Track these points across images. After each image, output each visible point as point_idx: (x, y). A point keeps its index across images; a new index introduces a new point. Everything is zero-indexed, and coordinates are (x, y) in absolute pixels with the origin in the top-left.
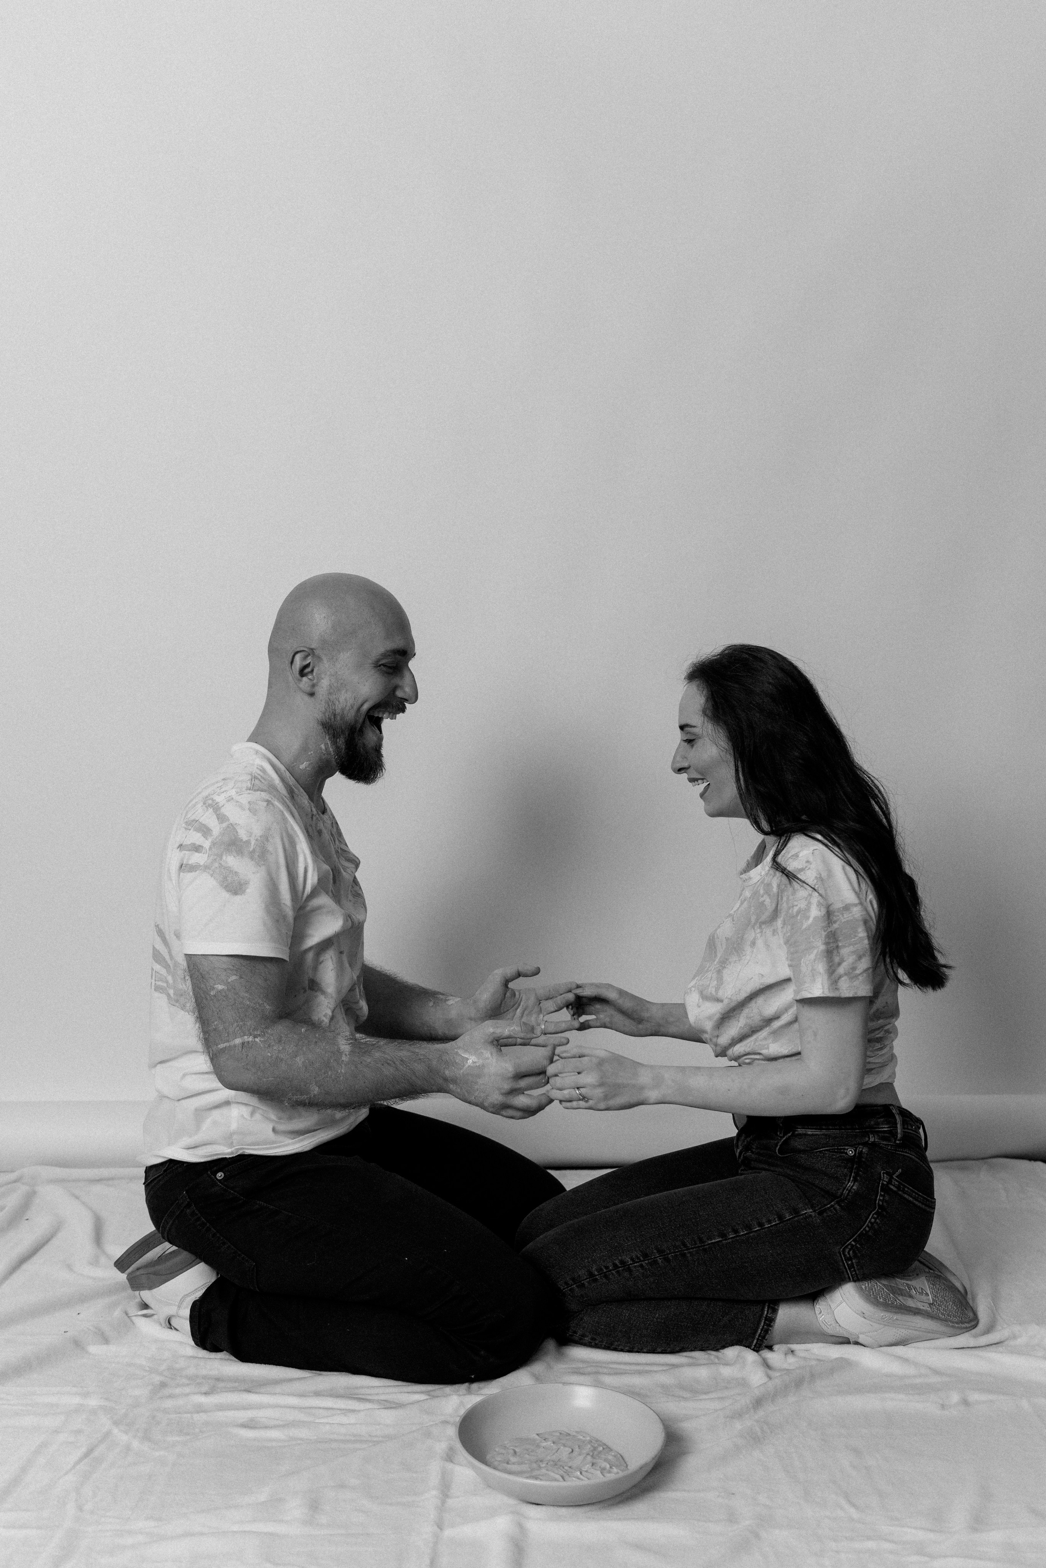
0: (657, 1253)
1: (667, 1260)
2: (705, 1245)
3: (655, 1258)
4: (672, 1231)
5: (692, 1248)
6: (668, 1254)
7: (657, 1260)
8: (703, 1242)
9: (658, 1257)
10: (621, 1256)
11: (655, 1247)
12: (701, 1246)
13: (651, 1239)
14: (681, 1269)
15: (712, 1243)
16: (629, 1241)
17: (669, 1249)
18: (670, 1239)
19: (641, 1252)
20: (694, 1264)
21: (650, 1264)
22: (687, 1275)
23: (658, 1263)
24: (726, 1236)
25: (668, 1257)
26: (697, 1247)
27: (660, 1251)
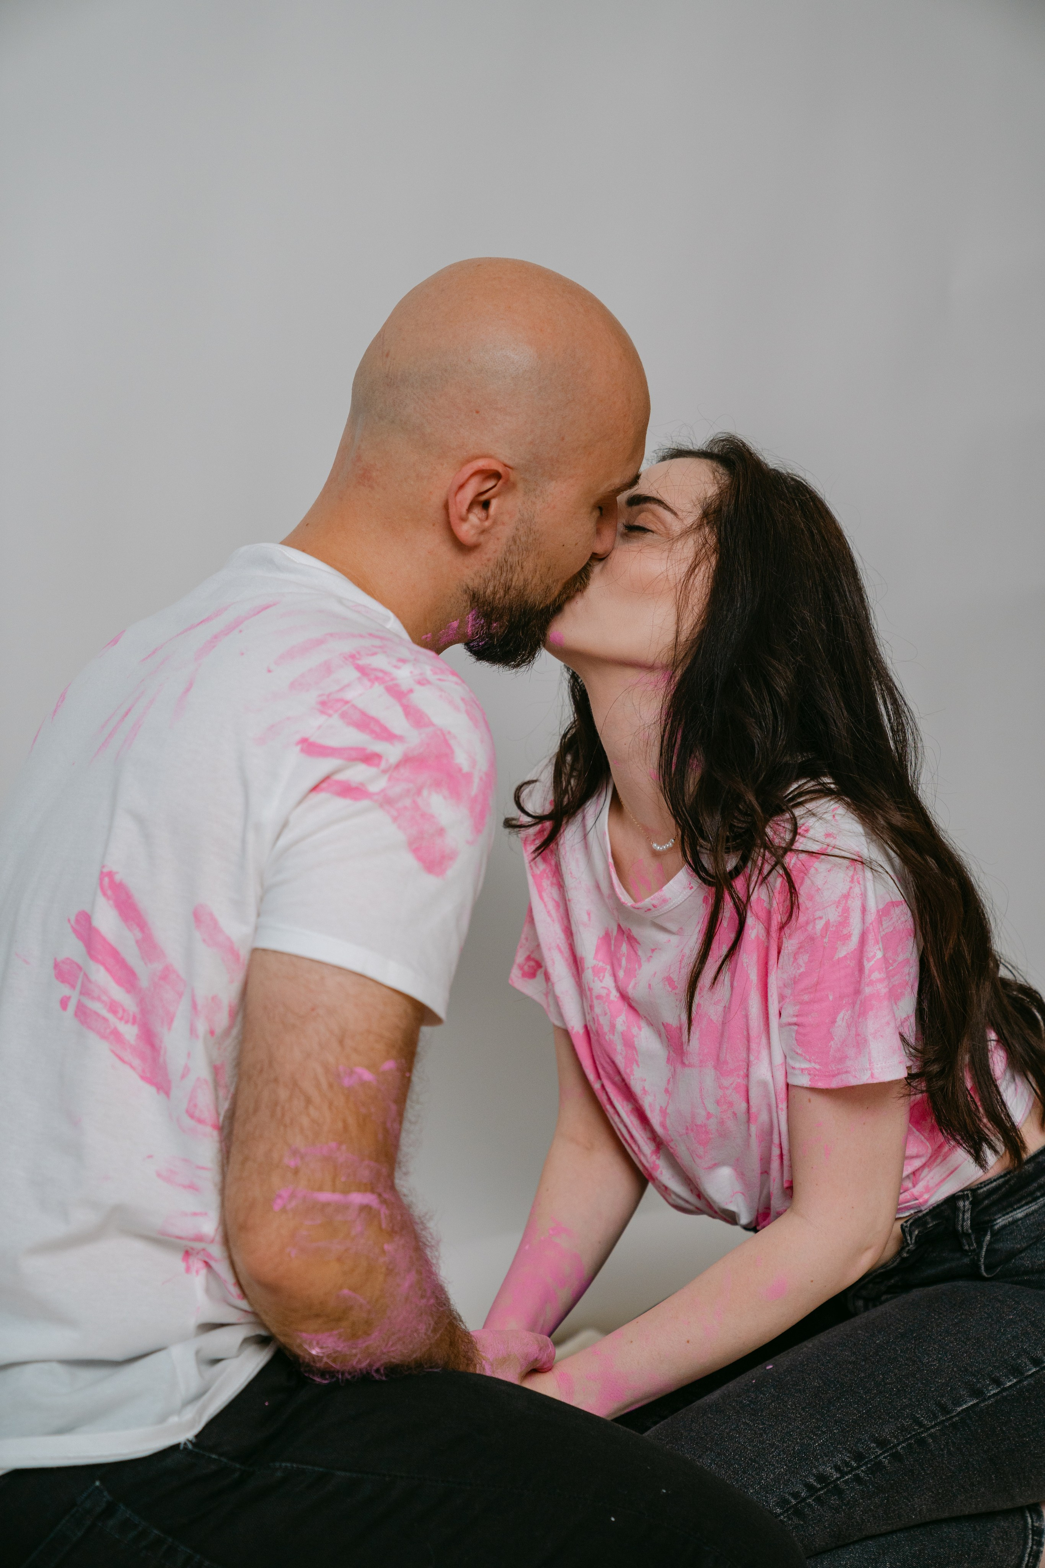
0: (877, 1447)
1: (896, 1457)
2: (953, 1417)
3: (876, 1457)
4: (889, 1403)
5: (932, 1427)
6: (895, 1446)
7: (880, 1461)
8: (948, 1412)
9: (881, 1454)
10: (816, 1468)
11: (869, 1438)
12: (947, 1420)
13: (858, 1425)
14: (923, 1469)
15: (962, 1410)
16: (819, 1436)
17: (895, 1437)
18: (890, 1417)
19: (850, 1452)
20: (943, 1455)
21: (871, 1471)
22: (933, 1478)
23: (885, 1467)
24: (982, 1393)
25: (897, 1452)
26: (939, 1423)
27: (882, 1443)
